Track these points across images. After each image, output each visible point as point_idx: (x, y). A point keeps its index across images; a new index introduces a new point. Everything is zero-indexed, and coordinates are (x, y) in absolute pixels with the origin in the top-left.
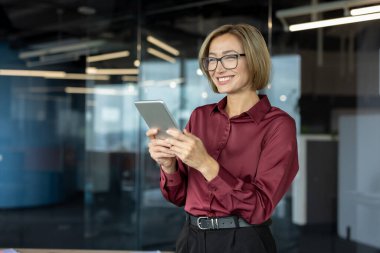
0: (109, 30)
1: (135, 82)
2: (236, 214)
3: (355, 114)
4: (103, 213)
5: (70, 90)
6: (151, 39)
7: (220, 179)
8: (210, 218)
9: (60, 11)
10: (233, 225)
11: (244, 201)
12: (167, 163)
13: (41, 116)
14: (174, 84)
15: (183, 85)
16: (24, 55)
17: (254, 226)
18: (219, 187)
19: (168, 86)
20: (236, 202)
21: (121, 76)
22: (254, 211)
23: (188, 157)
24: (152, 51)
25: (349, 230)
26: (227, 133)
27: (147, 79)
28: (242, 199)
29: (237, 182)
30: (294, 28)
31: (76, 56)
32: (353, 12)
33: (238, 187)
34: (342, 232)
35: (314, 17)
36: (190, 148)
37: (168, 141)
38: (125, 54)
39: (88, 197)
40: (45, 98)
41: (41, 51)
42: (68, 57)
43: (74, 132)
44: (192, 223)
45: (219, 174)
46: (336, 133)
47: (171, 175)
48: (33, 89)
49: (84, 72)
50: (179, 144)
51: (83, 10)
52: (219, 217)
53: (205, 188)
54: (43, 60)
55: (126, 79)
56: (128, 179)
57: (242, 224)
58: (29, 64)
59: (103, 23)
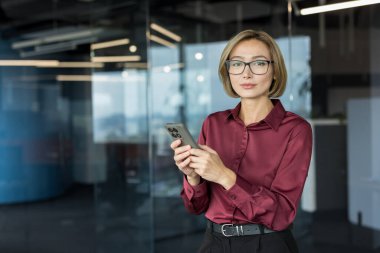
5: (61, 78)
6: (155, 27)
8: (235, 225)
10: (258, 232)
13: (35, 107)
15: (182, 70)
16: (17, 45)
18: (239, 195)
24: (154, 38)
25: (360, 216)
26: (245, 141)
31: (73, 46)
34: (353, 218)
38: (125, 42)
40: (35, 87)
41: (36, 40)
44: (217, 231)
45: (237, 182)
46: (342, 116)
48: (25, 78)
52: (244, 225)
54: (38, 50)
57: (267, 230)
58: (23, 54)
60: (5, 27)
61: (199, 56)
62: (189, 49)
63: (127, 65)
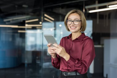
1: (41, 29)
2: (76, 71)
3: (109, 39)
4: (31, 70)
5: (19, 31)
6: (46, 15)
7: (70, 60)
8: (68, 72)
9: (16, 6)
10: (75, 74)
11: (78, 67)
12: (53, 55)
13: (10, 39)
14: (52, 29)
15: (55, 30)
16: (5, 20)
17: (82, 75)
18: (70, 63)
19: (50, 30)
20: (76, 67)
21: (36, 27)
22: (82, 70)
23: (60, 53)
24: (46, 19)
25: (107, 75)
26: (72, 45)
27: (44, 28)
28: (77, 66)
29: (76, 61)
30: (91, 12)
31: (22, 21)
32: (110, 6)
33: (76, 63)
34: (105, 76)
35: (97, 8)
36: (61, 51)
37: (54, 48)
38: (37, 20)
39: (26, 65)
40: (11, 34)
41: (10, 19)
42: (19, 21)
43: (20, 44)
44: (62, 74)
46: (103, 45)
47: (55, 59)
49: (25, 26)
50: (57, 49)
51: (24, 6)
52: (70, 72)
53: (66, 63)
54: (11, 22)
55: (37, 28)
56: (38, 59)
57: (78, 74)
58: (7, 23)
59: (30, 10)
60: (2, 15)
61: (60, 26)
62: (57, 23)
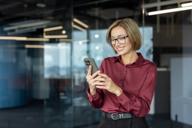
0: (52, 15)
5: (28, 46)
6: (75, 20)
8: (119, 114)
9: (26, 6)
13: (14, 60)
15: (88, 43)
16: (6, 29)
18: (123, 99)
20: (131, 106)
22: (140, 111)
25: (176, 117)
30: (151, 14)
31: (34, 29)
32: (183, 5)
34: (173, 118)
40: (14, 50)
41: (16, 26)
42: (28, 30)
48: (10, 46)
51: (39, 5)
54: (17, 31)
58: (9, 34)
59: (50, 12)
61: (97, 36)
62: (92, 32)
63: (61, 40)
